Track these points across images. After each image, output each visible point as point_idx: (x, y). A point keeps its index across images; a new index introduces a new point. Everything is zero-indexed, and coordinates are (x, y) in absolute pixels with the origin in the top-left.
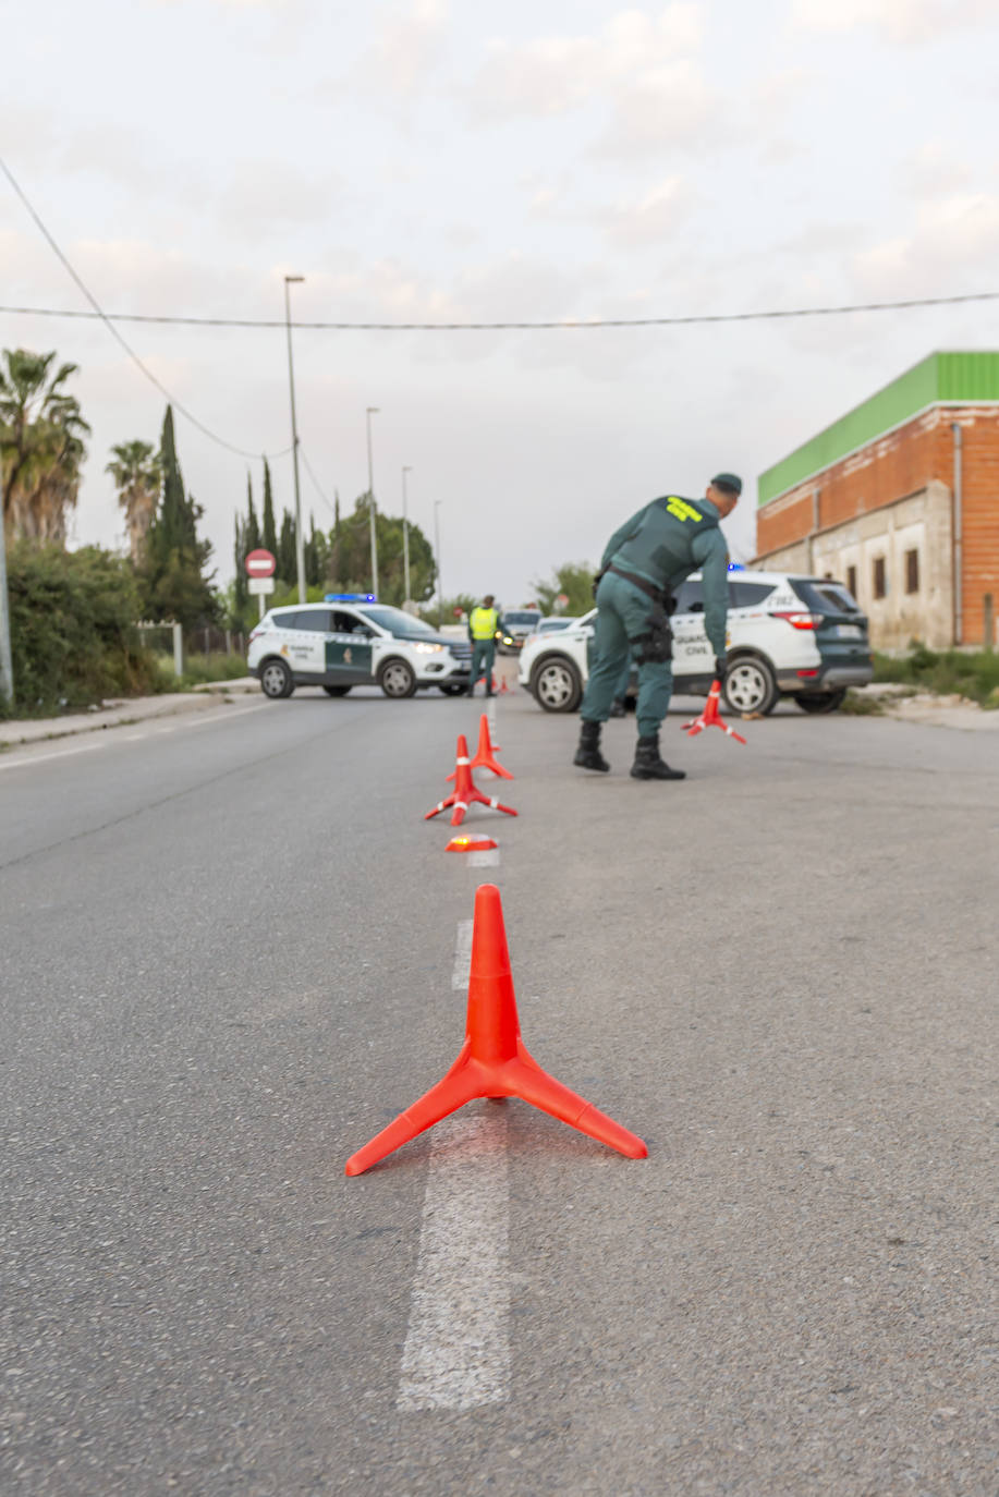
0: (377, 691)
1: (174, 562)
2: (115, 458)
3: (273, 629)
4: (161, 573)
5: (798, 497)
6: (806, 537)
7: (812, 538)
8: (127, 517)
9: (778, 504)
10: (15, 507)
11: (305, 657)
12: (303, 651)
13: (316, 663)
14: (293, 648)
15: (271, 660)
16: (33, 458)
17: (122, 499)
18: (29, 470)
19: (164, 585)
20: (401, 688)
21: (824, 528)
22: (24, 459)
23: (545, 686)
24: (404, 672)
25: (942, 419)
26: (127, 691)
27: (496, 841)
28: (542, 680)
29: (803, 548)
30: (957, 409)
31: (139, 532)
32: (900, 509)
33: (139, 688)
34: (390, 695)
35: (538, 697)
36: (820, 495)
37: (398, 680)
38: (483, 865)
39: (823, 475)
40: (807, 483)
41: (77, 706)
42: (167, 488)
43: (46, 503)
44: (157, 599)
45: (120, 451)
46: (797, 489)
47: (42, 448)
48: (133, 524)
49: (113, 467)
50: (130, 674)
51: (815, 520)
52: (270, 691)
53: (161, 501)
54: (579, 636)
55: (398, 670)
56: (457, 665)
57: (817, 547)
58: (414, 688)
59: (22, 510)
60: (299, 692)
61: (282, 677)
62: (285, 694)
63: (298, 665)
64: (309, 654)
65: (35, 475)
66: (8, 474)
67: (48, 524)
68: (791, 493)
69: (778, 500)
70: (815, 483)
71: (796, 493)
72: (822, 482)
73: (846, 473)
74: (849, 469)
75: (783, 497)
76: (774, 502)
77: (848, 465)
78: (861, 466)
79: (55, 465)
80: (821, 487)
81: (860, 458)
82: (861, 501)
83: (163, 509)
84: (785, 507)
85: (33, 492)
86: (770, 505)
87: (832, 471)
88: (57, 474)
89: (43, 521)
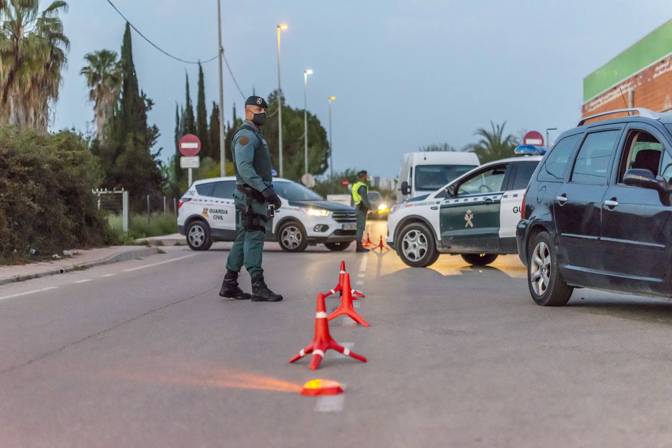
0: (276, 245)
2: (87, 64)
3: (196, 196)
4: (119, 151)
5: (616, 94)
8: (95, 108)
9: (600, 100)
10: (11, 100)
11: (221, 218)
12: (220, 213)
13: (229, 222)
14: (212, 211)
15: (195, 219)
16: (26, 63)
18: (22, 73)
19: (121, 160)
20: (295, 244)
22: (19, 65)
23: (406, 244)
24: (297, 231)
26: (83, 243)
27: (343, 386)
28: (404, 240)
31: (104, 120)
33: (92, 240)
34: (285, 249)
35: (400, 254)
36: (633, 92)
37: (292, 237)
38: (328, 409)
39: (636, 76)
40: (624, 83)
41: (43, 255)
42: (125, 87)
43: (35, 99)
44: (115, 170)
45: (90, 58)
46: (615, 88)
47: (33, 56)
48: (100, 114)
49: (85, 71)
50: (86, 230)
52: (194, 245)
53: (121, 96)
54: (435, 205)
55: (293, 230)
56: (339, 226)
58: (306, 244)
59: (16, 102)
60: (215, 245)
61: (203, 234)
62: (205, 247)
63: (215, 224)
64: (224, 215)
65: (28, 77)
66: (7, 76)
67: (35, 114)
68: (611, 91)
69: (600, 97)
70: (630, 84)
71: (615, 92)
72: (636, 83)
73: (655, 76)
74: (657, 72)
75: (604, 95)
76: (597, 99)
77: (657, 69)
78: (668, 70)
79: (43, 71)
80: (635, 86)
81: (667, 64)
82: (668, 97)
83: (122, 102)
84: (606, 102)
85: (26, 91)
86: (593, 100)
87: (644, 73)
88: (45, 77)
89: (32, 112)
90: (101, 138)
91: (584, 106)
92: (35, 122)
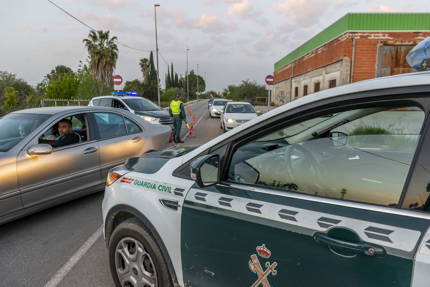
1: (152, 83)
2: (141, 62)
4: (149, 85)
5: (287, 68)
6: (290, 78)
7: (292, 78)
8: (143, 74)
9: (280, 70)
10: (99, 68)
16: (104, 56)
17: (142, 70)
18: (103, 59)
19: (149, 87)
21: (295, 75)
22: (101, 57)
25: (349, 36)
29: (289, 81)
30: (354, 33)
31: (145, 77)
32: (328, 67)
36: (294, 66)
39: (296, 61)
40: (290, 64)
42: (151, 68)
43: (108, 67)
44: (148, 90)
45: (141, 60)
46: (286, 66)
47: (106, 54)
48: (144, 75)
49: (140, 64)
51: (293, 73)
53: (150, 70)
57: (293, 80)
59: (101, 69)
65: (104, 61)
66: (97, 60)
67: (108, 72)
68: (285, 67)
69: (280, 69)
70: (293, 63)
71: (286, 67)
72: (295, 63)
73: (304, 59)
74: (305, 58)
75: (282, 68)
76: (279, 70)
77: (305, 57)
78: (310, 57)
79: (109, 59)
80: (295, 64)
81: (310, 54)
82: (310, 67)
83: (150, 72)
84: (283, 70)
85: (104, 65)
86: (278, 70)
87: (299, 59)
88: (110, 61)
89: (107, 72)
90: (145, 82)
91: (274, 72)
92: (108, 75)
